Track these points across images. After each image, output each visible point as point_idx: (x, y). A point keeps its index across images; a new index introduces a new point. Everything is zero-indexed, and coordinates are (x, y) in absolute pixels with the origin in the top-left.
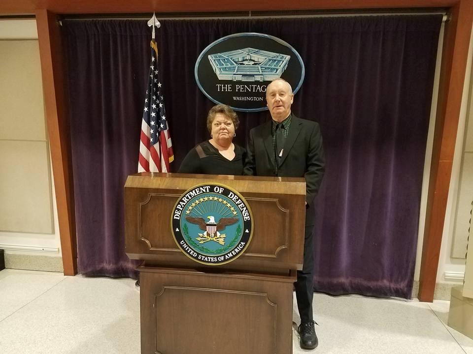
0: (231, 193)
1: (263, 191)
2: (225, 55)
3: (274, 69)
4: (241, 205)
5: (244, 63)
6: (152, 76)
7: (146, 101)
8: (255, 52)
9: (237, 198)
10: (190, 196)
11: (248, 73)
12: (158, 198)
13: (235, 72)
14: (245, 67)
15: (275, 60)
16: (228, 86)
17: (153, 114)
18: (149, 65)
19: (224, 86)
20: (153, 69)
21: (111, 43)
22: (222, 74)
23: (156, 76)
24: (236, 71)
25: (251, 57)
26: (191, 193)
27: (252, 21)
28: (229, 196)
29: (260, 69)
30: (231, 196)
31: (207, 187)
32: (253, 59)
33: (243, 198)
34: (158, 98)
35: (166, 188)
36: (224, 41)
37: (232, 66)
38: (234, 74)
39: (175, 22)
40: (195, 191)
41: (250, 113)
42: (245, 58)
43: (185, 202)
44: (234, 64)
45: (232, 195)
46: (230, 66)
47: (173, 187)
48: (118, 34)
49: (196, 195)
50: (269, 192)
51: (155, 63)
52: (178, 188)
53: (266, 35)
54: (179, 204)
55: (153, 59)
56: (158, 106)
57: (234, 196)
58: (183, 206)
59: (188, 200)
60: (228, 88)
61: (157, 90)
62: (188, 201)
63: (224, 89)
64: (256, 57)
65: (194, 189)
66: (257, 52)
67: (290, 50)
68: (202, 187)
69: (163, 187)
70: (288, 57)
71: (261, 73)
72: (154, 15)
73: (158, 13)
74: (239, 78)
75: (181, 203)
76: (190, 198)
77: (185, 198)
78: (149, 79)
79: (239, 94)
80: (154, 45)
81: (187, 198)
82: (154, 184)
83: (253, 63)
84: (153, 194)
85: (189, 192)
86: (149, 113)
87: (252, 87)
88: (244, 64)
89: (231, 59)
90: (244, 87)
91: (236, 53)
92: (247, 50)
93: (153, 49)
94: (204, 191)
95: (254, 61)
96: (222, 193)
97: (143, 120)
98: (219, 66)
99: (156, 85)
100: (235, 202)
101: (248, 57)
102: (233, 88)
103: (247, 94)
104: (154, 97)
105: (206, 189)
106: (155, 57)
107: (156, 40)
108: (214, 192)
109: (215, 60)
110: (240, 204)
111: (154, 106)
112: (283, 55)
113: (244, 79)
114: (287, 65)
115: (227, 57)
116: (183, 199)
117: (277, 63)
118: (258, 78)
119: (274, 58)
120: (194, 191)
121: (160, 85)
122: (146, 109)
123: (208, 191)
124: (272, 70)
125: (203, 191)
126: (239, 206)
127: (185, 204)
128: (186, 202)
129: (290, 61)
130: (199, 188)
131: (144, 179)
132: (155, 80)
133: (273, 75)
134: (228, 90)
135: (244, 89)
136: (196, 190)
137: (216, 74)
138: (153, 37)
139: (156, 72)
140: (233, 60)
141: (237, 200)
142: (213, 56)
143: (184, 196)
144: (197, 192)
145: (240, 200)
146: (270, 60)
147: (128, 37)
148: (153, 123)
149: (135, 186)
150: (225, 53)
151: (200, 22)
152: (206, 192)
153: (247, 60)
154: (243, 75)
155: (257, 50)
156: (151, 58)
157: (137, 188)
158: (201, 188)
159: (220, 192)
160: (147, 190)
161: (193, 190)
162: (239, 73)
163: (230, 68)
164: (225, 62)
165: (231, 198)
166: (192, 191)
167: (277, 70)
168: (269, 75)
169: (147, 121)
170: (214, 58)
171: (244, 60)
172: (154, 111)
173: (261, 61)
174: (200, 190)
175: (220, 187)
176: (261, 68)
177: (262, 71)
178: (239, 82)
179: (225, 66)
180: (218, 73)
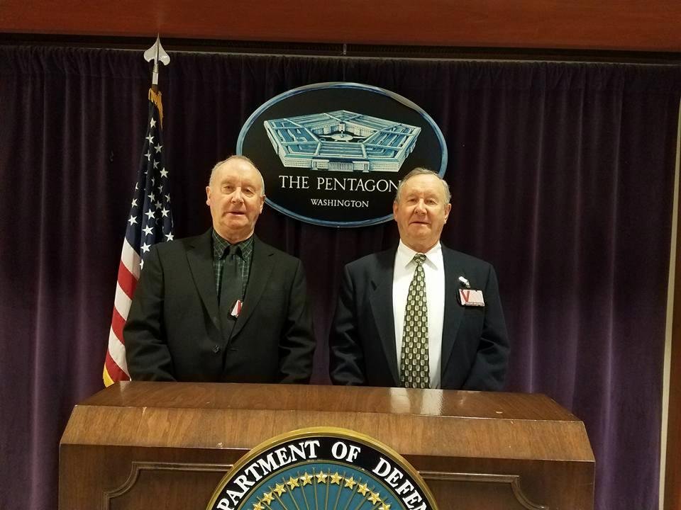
0: (383, 461)
1: (472, 452)
2: (296, 122)
3: (391, 150)
4: (411, 497)
5: (333, 137)
6: (149, 155)
7: (134, 203)
8: (354, 119)
9: (401, 476)
10: (259, 470)
11: (341, 156)
12: (159, 476)
13: (316, 154)
14: (335, 145)
15: (393, 135)
16: (301, 179)
17: (148, 231)
18: (145, 134)
19: (295, 179)
20: (151, 141)
21: (68, 92)
22: (292, 156)
23: (156, 156)
24: (317, 151)
25: (346, 127)
26: (261, 462)
27: (348, 63)
28: (376, 471)
29: (363, 149)
30: (383, 469)
31: (312, 443)
32: (350, 130)
33: (416, 474)
34: (159, 197)
35: (185, 445)
36: (296, 96)
37: (311, 142)
38: (314, 158)
39: (198, 59)
40: (275, 457)
41: (343, 229)
42: (336, 129)
43: (241, 490)
44: (313, 139)
45: (384, 466)
46: (305, 141)
47: (207, 442)
48: (83, 74)
49: (276, 467)
50: (490, 456)
51: (155, 132)
52: (220, 445)
53: (377, 88)
54: (224, 495)
55: (153, 123)
56: (158, 213)
57: (392, 470)
58: (236, 503)
59: (252, 484)
60: (302, 183)
61: (158, 184)
62: (251, 488)
63: (295, 185)
64: (356, 128)
65: (273, 450)
66: (359, 118)
67: (421, 116)
68: (296, 443)
69: (174, 442)
70: (416, 130)
71: (365, 157)
72: (158, 39)
73: (165, 39)
74: (324, 165)
75: (229, 492)
76: (258, 477)
77: (243, 477)
78: (141, 161)
79: (323, 194)
80: (155, 98)
81: (250, 477)
82: (151, 434)
83: (350, 138)
84: (147, 466)
85: (255, 461)
86: (138, 228)
87: (348, 183)
88: (333, 140)
89: (309, 129)
90: (332, 182)
91: (318, 119)
92: (339, 113)
93: (153, 104)
94: (303, 455)
95: (352, 134)
96: (355, 462)
97: (125, 241)
98: (284, 142)
99: (156, 173)
100: (393, 489)
101: (341, 128)
102: (312, 182)
103: (339, 194)
104: (152, 197)
105: (307, 451)
106: (156, 119)
107: (160, 87)
108: (331, 457)
109: (277, 131)
110: (409, 493)
111: (151, 214)
112: (408, 126)
113: (334, 168)
114: (414, 145)
115: (301, 126)
116: (237, 481)
117: (396, 140)
118: (360, 166)
119: (390, 131)
120: (270, 457)
121: (164, 173)
122: (133, 220)
123: (313, 455)
124: (386, 151)
125: (296, 455)
126: (406, 500)
127: (241, 495)
128: (246, 489)
129: (420, 138)
130: (286, 445)
131: (120, 416)
132: (155, 164)
133: (388, 161)
134: (301, 185)
135: (332, 186)
136: (278, 452)
137: (278, 156)
138: (155, 81)
139: (159, 148)
140: (313, 132)
141: (400, 482)
142: (273, 122)
143: (242, 472)
144: (280, 458)
145: (408, 483)
146: (382, 134)
147: (103, 81)
148: (145, 248)
149: (92, 441)
150: (297, 118)
151: (249, 60)
152: (307, 458)
153: (338, 132)
154: (332, 160)
155: (359, 115)
156: (148, 123)
157: (97, 447)
158: (292, 448)
159: (350, 459)
160: (127, 454)
161: (268, 452)
162: (322, 155)
163: (306, 146)
164: (296, 135)
165: (383, 475)
166: (264, 456)
167: (396, 152)
168: (381, 160)
169: (133, 243)
170: (275, 127)
171: (333, 133)
172: (151, 223)
173: (365, 134)
174: (289, 453)
175: (349, 442)
176: (366, 147)
177: (368, 154)
178: (324, 173)
179: (296, 142)
180: (282, 153)
